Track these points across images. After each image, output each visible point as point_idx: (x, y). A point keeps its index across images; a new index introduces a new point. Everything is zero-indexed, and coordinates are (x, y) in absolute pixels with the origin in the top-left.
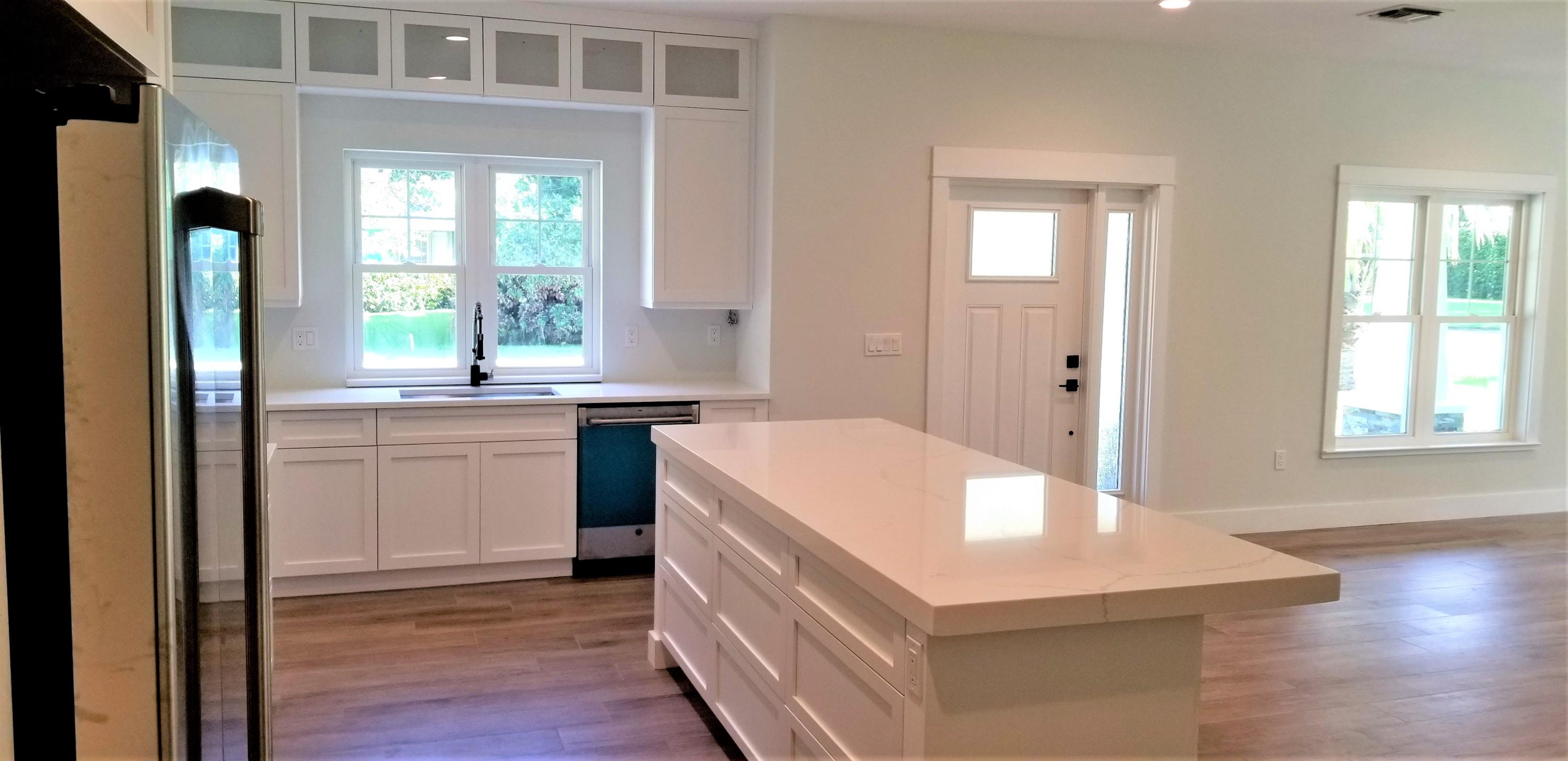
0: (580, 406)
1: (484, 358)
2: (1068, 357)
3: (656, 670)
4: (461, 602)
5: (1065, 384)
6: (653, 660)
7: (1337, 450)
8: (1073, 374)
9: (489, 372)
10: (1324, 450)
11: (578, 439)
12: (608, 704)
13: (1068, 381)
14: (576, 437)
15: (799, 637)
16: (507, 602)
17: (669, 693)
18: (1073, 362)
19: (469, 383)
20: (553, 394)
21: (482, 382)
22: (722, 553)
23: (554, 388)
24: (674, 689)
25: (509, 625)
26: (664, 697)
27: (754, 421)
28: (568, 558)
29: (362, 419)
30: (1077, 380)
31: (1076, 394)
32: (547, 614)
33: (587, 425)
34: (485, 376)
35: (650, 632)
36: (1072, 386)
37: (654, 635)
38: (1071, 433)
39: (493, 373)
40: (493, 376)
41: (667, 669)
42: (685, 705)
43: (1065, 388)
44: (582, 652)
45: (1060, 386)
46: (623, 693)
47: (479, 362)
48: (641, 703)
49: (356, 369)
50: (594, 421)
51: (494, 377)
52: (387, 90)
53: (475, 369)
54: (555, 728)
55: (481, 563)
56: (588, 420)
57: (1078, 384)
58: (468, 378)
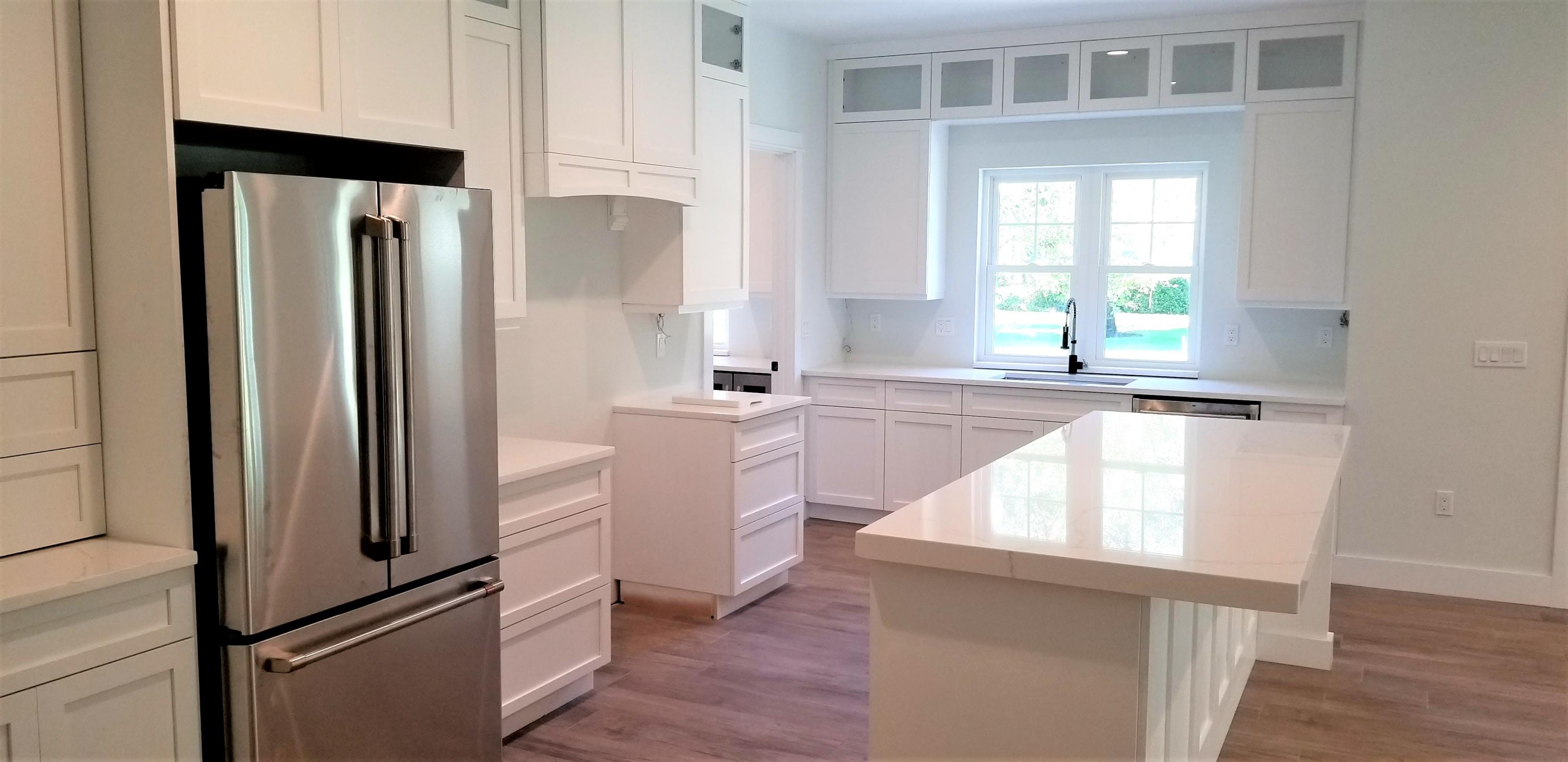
0: (1135, 396)
9: (1085, 362)
19: (1068, 371)
21: (1078, 371)
29: (951, 392)
34: (1080, 366)
39: (1088, 363)
49: (986, 354)
51: (1089, 367)
52: (998, 116)
53: (1072, 359)
58: (1066, 367)
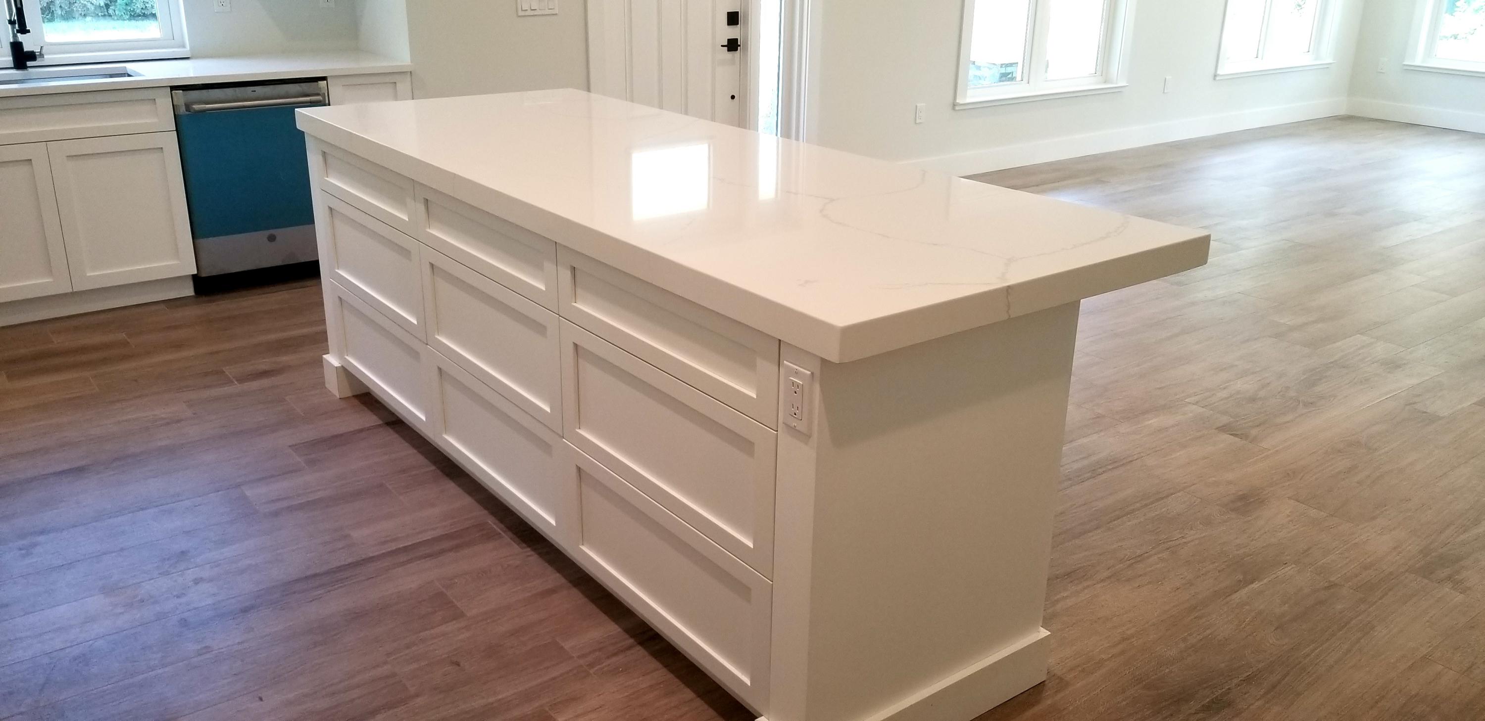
0: (173, 88)
1: (29, 31)
2: (728, 13)
3: (340, 398)
4: (59, 342)
5: (726, 44)
6: (334, 386)
7: (968, 100)
8: (733, 32)
9: (37, 50)
10: (957, 101)
11: (177, 130)
12: (294, 447)
13: (729, 40)
14: (175, 129)
15: (580, 361)
16: (122, 336)
17: (367, 425)
18: (733, 19)
19: (12, 65)
20: (129, 76)
21: (29, 64)
22: (433, 263)
23: (130, 67)
24: (370, 419)
25: (133, 364)
26: (361, 431)
27: (396, 100)
28: (187, 275)
30: (737, 39)
31: (737, 54)
32: (178, 346)
33: (187, 113)
34: (32, 56)
35: (325, 356)
36: (732, 45)
37: (332, 360)
38: (733, 97)
39: (44, 51)
40: (43, 55)
41: (353, 396)
42: (389, 435)
43: (726, 48)
44: (237, 387)
45: (722, 46)
46: (308, 433)
47: (21, 37)
48: (338, 441)
50: (196, 107)
51: (45, 57)
53: (16, 47)
54: (238, 486)
55: (74, 291)
56: (188, 106)
57: (739, 44)
58: (8, 59)
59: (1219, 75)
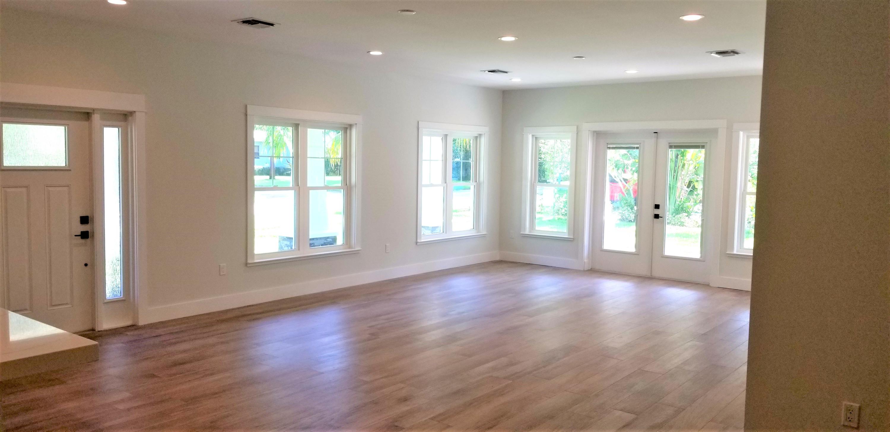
2: (81, 217)
5: (80, 234)
8: (85, 228)
13: (82, 232)
18: (84, 220)
31: (88, 241)
36: (85, 235)
38: (86, 265)
43: (80, 237)
45: (76, 236)
57: (89, 234)
59: (418, 242)
